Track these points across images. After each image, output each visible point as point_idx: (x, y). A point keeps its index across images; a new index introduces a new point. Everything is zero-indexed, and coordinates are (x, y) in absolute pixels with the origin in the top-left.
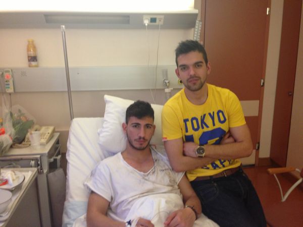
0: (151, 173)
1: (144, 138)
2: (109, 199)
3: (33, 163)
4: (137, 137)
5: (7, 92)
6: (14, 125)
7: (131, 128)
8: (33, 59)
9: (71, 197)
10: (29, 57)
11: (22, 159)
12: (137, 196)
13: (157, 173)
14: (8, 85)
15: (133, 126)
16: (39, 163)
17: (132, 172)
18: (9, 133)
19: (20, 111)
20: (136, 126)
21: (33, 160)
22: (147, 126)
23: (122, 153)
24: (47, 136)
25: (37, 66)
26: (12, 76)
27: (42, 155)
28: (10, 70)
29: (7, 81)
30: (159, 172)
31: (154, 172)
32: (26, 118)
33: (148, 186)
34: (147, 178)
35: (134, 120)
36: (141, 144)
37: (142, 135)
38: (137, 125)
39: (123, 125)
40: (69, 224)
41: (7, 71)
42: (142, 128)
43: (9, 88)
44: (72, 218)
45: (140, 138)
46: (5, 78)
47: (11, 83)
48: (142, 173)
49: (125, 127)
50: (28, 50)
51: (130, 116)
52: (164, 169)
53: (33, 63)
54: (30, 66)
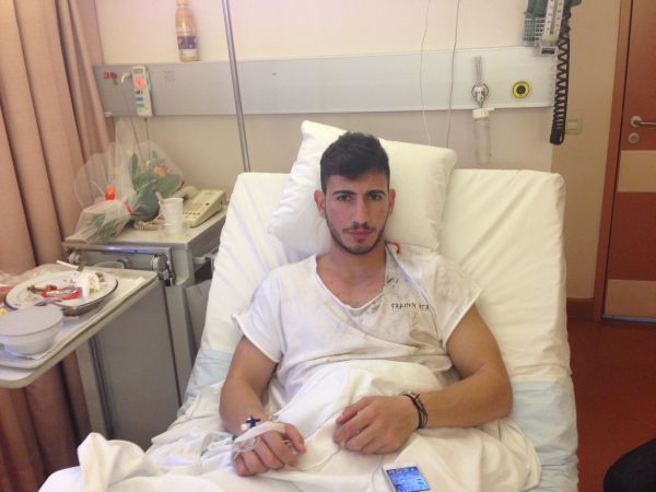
0: (370, 310)
1: (365, 226)
2: (275, 359)
3: (155, 261)
4: (349, 225)
5: (140, 114)
6: (136, 183)
7: (333, 204)
8: (188, 42)
9: (207, 341)
10: (179, 38)
11: (136, 252)
12: (324, 360)
13: (384, 312)
14: (141, 99)
15: (338, 198)
16: (168, 262)
17: (326, 303)
18: (124, 198)
19: (155, 154)
20: (344, 198)
21: (156, 256)
22: (373, 195)
23: (318, 259)
24: (203, 210)
25: (197, 58)
26: (149, 81)
27: (173, 248)
28: (144, 68)
29: (138, 92)
30: (390, 310)
31: (376, 309)
32: (165, 168)
34: (356, 319)
36: (360, 241)
38: (346, 196)
39: (316, 194)
40: (192, 395)
41: (140, 71)
42: (360, 201)
43: (142, 106)
44: (199, 384)
45: (356, 226)
46: (136, 84)
47: (146, 95)
48: (348, 307)
49: (320, 199)
50: (178, 24)
51: (329, 175)
52: (404, 302)
53: (189, 53)
54: (182, 59)
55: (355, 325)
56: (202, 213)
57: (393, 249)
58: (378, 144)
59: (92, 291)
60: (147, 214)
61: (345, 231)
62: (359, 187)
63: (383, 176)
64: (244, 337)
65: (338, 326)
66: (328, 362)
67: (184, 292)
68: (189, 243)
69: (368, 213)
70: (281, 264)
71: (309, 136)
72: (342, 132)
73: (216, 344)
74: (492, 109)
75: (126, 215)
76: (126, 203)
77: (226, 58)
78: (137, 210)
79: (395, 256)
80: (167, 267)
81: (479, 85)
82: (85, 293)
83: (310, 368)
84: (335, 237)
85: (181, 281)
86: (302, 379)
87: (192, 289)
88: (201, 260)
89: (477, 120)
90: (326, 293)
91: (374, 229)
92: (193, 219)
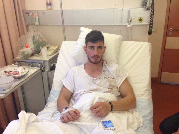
0: (98, 79)
1: (97, 56)
2: (72, 92)
3: (39, 65)
5: (35, 24)
6: (34, 43)
8: (49, 4)
9: (53, 87)
10: (46, 3)
11: (34, 62)
12: (86, 92)
14: (36, 20)
15: (90, 48)
16: (43, 65)
17: (86, 77)
18: (31, 48)
19: (39, 35)
20: (92, 48)
21: (40, 63)
22: (99, 47)
23: (84, 65)
25: (51, 9)
26: (38, 15)
27: (44, 61)
28: (37, 11)
29: (35, 18)
30: (104, 79)
31: (100, 79)
32: (42, 39)
33: (94, 87)
34: (94, 81)
35: (90, 44)
36: (96, 60)
37: (96, 54)
38: (92, 47)
40: (49, 101)
41: (35, 12)
42: (96, 49)
43: (36, 22)
44: (51, 98)
45: (95, 56)
46: (34, 16)
48: (92, 78)
49: (85, 48)
51: (88, 42)
52: (107, 77)
53: (49, 7)
54: (47, 9)
55: (94, 83)
56: (52, 52)
57: (105, 62)
58: (101, 33)
59: (22, 72)
60: (37, 52)
61: (92, 57)
62: (96, 45)
63: (102, 42)
64: (64, 86)
65: (90, 83)
66: (87, 93)
67: (47, 73)
68: (49, 60)
69: (98, 52)
70: (74, 66)
71: (82, 31)
72: (91, 30)
73: (56, 88)
74: (132, 25)
75: (31, 52)
76: (31, 49)
77: (59, 9)
78: (34, 51)
79: (105, 64)
80: (43, 66)
81: (129, 18)
82: (20, 73)
83: (82, 94)
84: (89, 59)
85: (46, 70)
86: (79, 97)
87: (49, 73)
88: (52, 65)
89: (128, 28)
90: (86, 74)
91: (99, 57)
92: (50, 53)
